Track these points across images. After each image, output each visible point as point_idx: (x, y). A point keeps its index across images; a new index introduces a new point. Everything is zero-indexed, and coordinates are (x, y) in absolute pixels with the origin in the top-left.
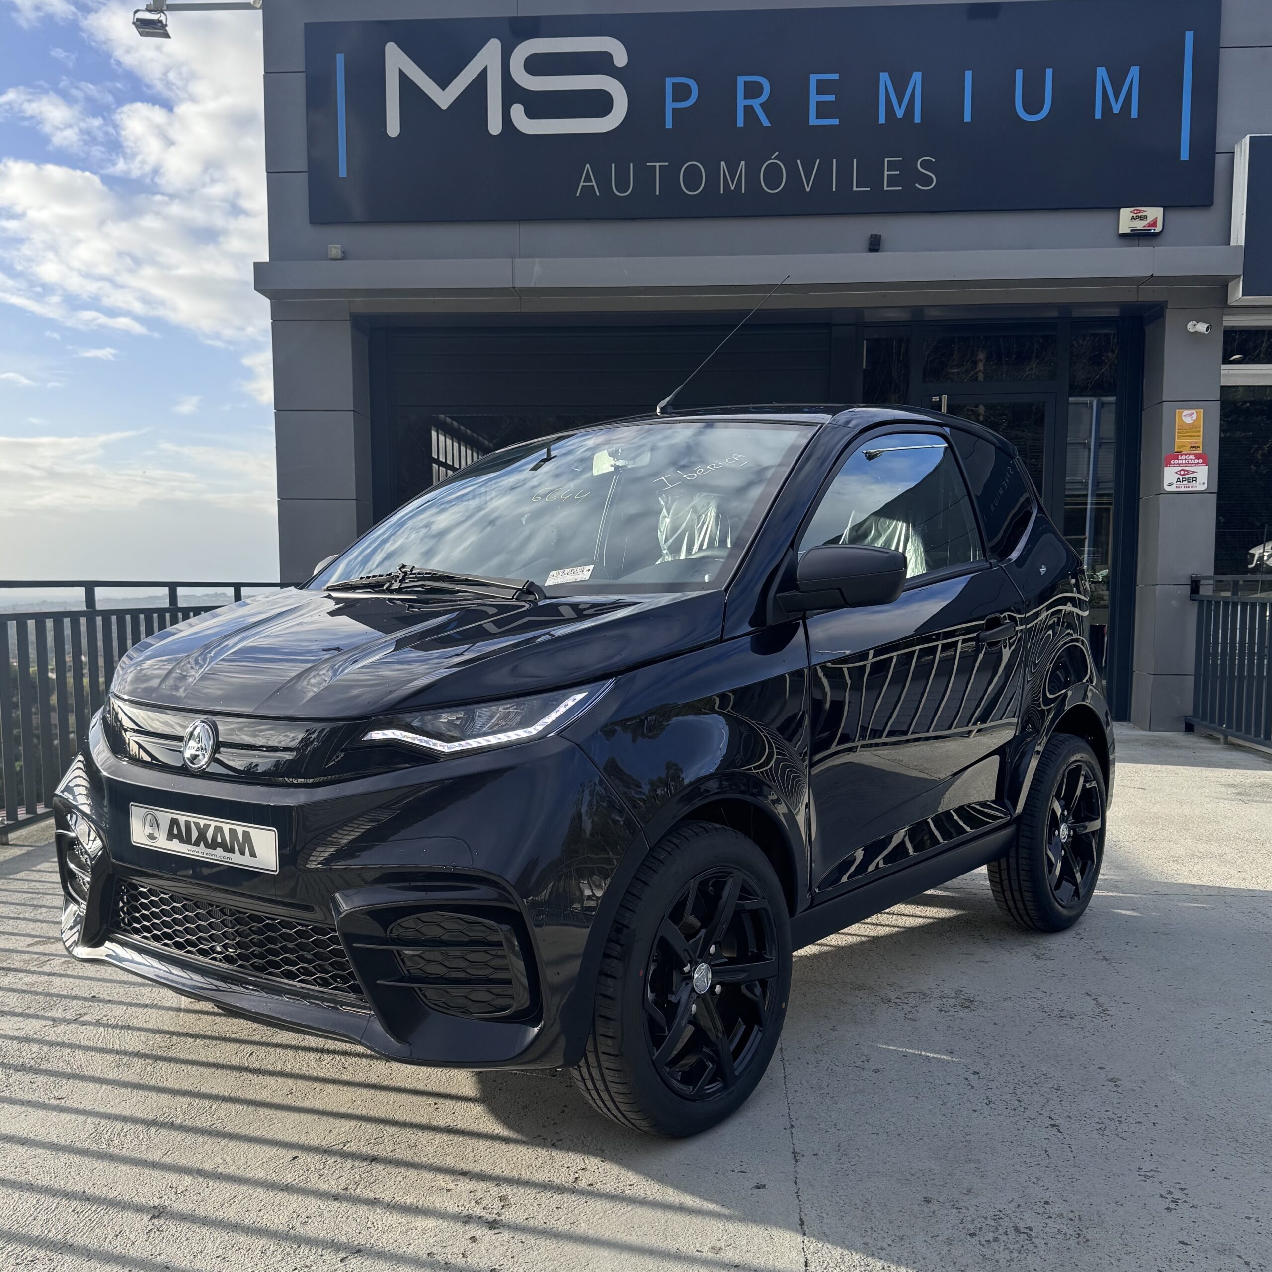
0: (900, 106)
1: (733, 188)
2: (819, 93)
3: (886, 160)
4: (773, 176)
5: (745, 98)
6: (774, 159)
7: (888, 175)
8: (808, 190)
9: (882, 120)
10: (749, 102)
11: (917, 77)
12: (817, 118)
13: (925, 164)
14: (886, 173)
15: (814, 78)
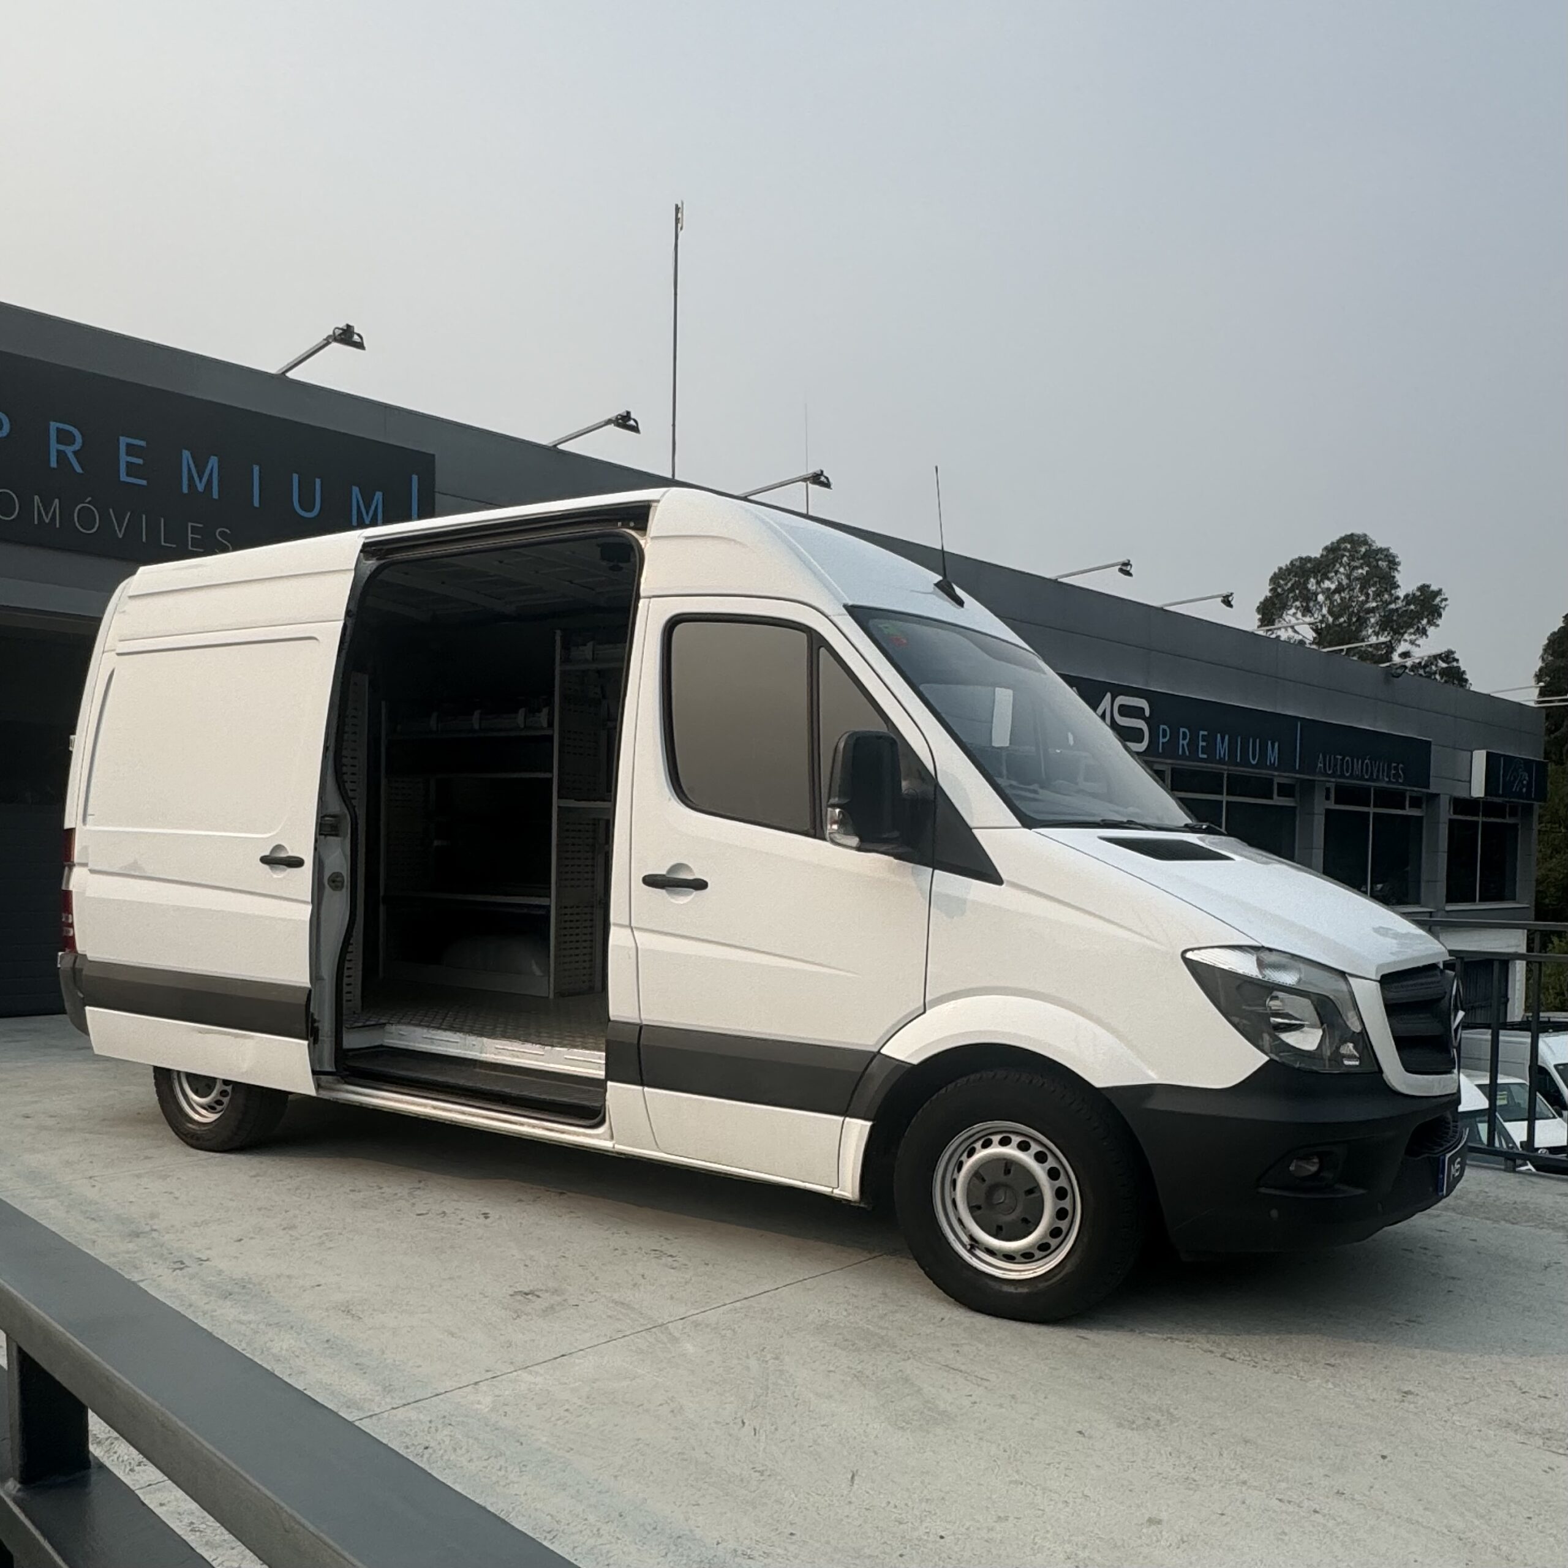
0: (201, 480)
1: (47, 521)
2: (128, 454)
3: (190, 524)
4: (86, 517)
5: (59, 442)
6: (88, 503)
7: (192, 538)
8: (120, 536)
9: (185, 490)
10: (62, 447)
11: (213, 461)
12: (128, 475)
13: (222, 534)
14: (190, 535)
15: (124, 441)
